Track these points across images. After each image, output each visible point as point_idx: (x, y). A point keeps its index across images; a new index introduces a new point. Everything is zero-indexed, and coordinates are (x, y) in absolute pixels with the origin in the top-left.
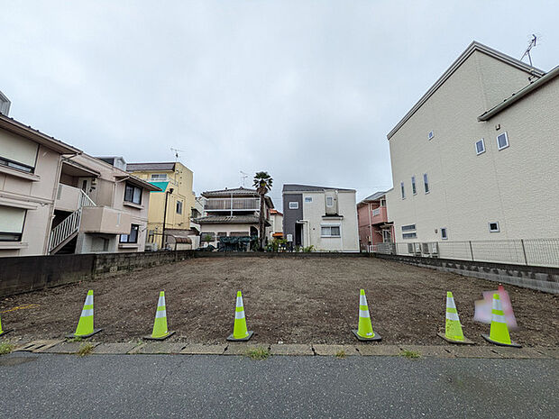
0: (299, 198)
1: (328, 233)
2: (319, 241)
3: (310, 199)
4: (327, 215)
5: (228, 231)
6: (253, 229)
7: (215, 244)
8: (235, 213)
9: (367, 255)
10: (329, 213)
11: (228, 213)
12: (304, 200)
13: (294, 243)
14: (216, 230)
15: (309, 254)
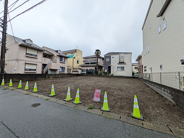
0: (110, 57)
1: (120, 69)
2: (116, 72)
3: (114, 57)
4: (120, 63)
5: (89, 68)
6: (95, 68)
7: (85, 72)
8: (91, 63)
9: (134, 78)
10: (121, 62)
11: (89, 63)
12: (111, 58)
13: (108, 72)
14: (86, 68)
15: (112, 76)
